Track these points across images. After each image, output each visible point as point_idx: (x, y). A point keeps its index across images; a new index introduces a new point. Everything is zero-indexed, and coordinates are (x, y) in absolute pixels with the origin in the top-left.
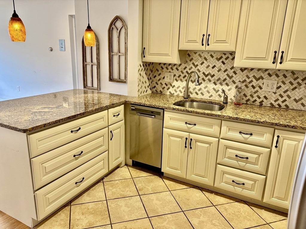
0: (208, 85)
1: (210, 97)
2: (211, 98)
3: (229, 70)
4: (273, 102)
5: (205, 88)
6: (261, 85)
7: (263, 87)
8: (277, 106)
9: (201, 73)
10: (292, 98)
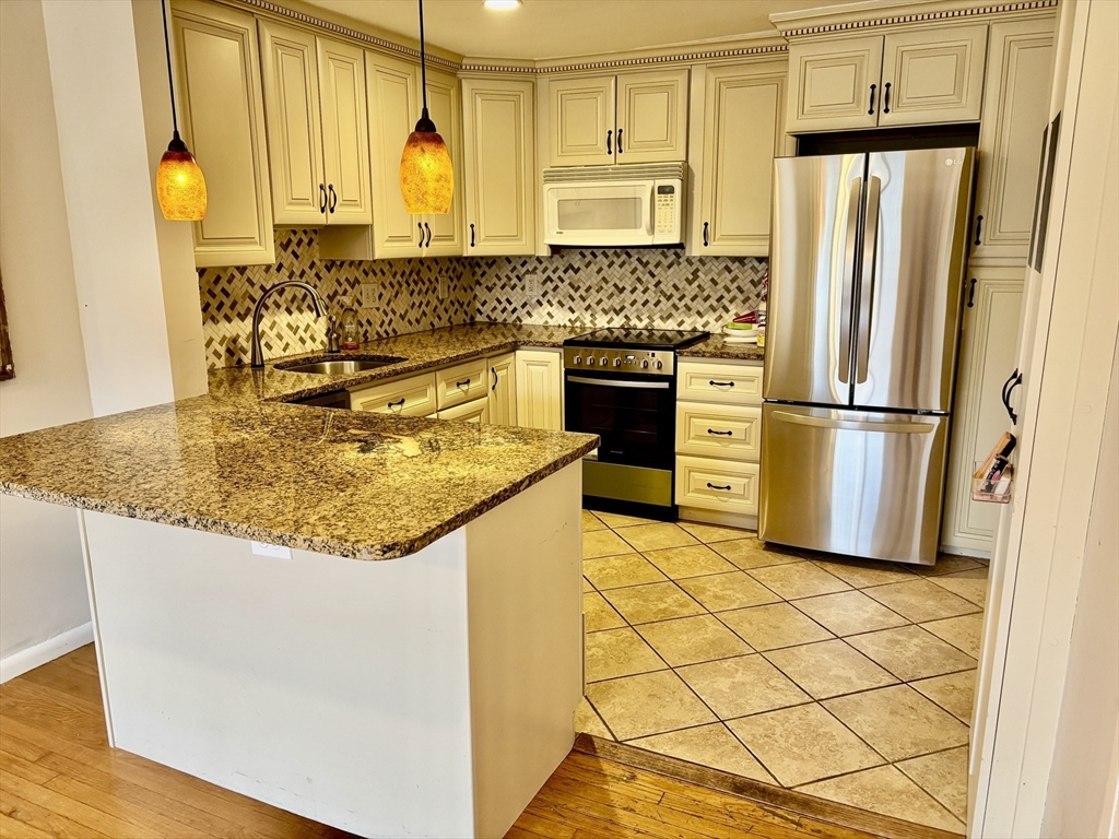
0: (276, 319)
1: (284, 350)
2: (288, 353)
3: (307, 270)
4: (379, 329)
5: (271, 328)
6: (359, 296)
7: (363, 300)
8: (385, 336)
9: (257, 287)
10: (398, 315)
